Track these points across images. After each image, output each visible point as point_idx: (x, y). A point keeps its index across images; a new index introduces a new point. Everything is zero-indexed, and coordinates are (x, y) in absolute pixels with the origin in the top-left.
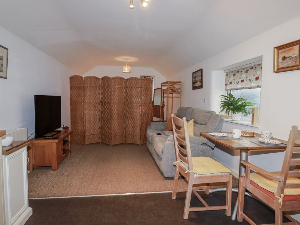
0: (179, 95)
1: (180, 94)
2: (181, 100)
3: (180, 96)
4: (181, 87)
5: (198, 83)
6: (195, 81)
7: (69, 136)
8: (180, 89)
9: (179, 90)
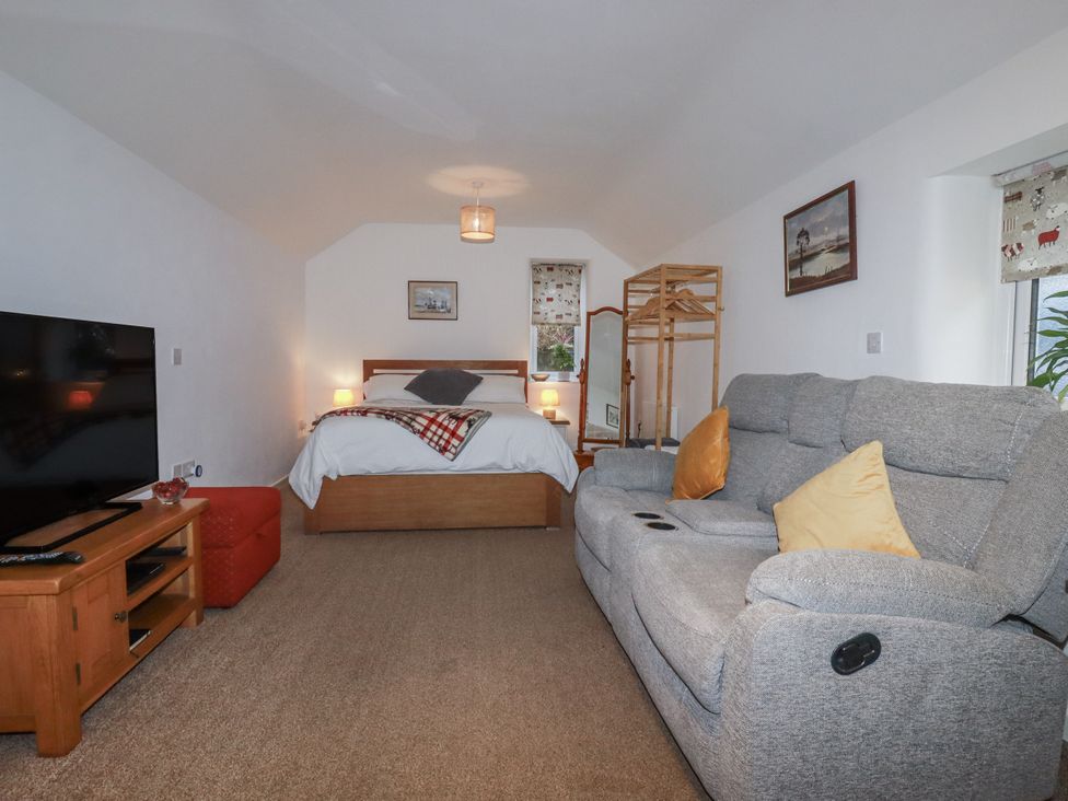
0: (707, 327)
1: (712, 323)
2: (717, 348)
3: (712, 331)
4: (718, 292)
5: (824, 256)
6: (802, 251)
7: (190, 528)
8: (713, 299)
9: (710, 307)
